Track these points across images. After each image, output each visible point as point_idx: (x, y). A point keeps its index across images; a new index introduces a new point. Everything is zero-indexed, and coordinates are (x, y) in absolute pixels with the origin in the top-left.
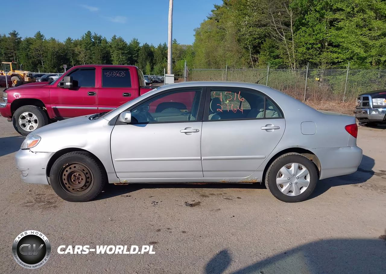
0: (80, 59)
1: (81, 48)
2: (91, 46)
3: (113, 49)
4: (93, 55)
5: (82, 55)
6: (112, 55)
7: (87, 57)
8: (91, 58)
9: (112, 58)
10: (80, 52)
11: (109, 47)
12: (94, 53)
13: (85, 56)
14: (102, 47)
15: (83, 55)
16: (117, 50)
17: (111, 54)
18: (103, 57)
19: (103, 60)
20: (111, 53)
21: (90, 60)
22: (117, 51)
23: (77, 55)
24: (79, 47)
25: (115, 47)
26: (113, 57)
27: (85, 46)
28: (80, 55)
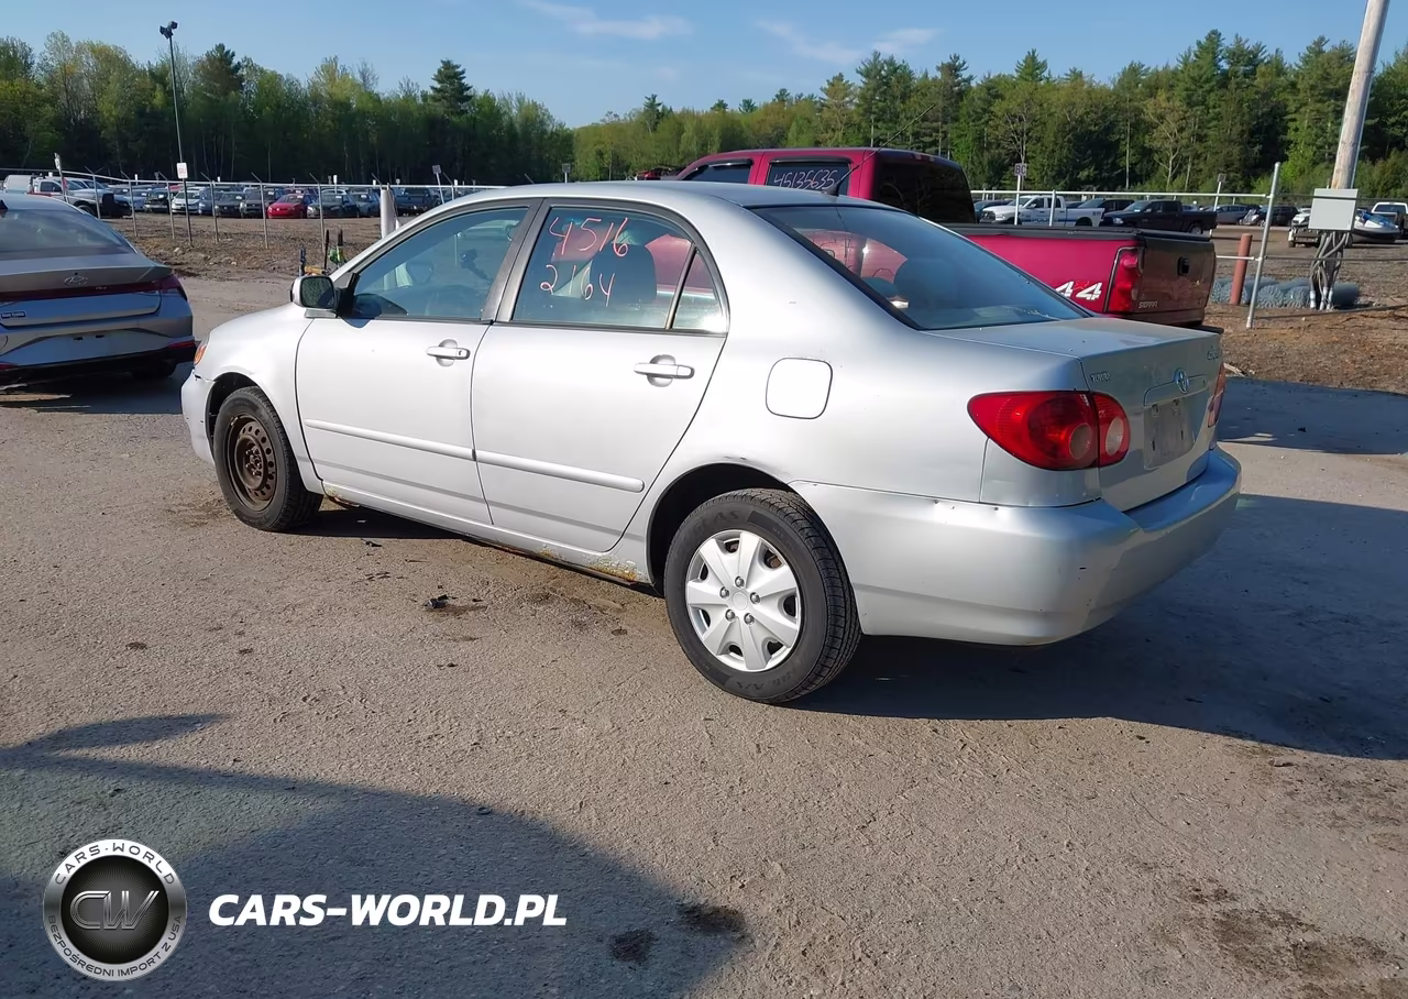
0: (1156, 144)
1: (1168, 99)
2: (1211, 90)
3: (1301, 96)
4: (1214, 123)
5: (1168, 128)
6: (1294, 120)
7: (1185, 134)
8: (1201, 138)
9: (1291, 135)
10: (1161, 118)
11: (1284, 89)
12: (1218, 117)
13: (1181, 130)
14: (1256, 93)
15: (1173, 125)
16: (1319, 101)
17: (1289, 117)
18: (1252, 133)
19: (1249, 142)
20: (1287, 113)
21: (1197, 146)
22: (1319, 105)
23: (1151, 127)
24: (1162, 96)
25: (1313, 88)
26: (1296, 130)
27: (1187, 89)
28: (1163, 127)
